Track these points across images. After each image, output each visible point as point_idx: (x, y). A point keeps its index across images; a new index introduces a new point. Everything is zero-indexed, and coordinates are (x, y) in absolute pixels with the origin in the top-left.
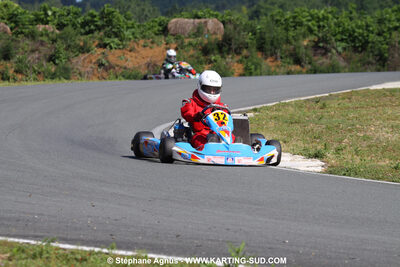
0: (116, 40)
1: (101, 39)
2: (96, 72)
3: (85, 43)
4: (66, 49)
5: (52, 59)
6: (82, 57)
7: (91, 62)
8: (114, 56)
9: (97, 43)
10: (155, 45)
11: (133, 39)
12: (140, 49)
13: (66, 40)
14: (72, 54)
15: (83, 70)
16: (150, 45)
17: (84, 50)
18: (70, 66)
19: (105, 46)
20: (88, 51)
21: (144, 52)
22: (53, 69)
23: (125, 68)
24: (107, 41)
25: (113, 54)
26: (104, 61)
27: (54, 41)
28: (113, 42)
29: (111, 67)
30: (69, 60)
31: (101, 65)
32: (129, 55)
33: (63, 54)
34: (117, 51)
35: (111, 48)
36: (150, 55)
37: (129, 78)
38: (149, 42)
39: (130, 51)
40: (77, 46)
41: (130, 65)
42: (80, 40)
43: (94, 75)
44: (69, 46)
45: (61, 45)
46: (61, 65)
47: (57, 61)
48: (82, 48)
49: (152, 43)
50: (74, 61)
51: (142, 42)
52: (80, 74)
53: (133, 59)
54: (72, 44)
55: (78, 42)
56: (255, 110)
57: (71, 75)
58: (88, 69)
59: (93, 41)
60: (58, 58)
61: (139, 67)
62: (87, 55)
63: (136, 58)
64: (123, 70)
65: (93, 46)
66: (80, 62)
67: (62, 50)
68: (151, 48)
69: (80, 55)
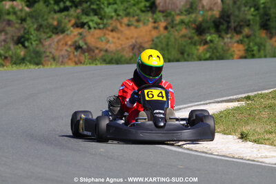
0: (96, 18)
1: (78, 18)
2: (72, 56)
3: (60, 22)
4: (38, 29)
5: (20, 41)
6: (56, 38)
7: (66, 44)
8: (93, 37)
9: (73, 21)
10: (141, 24)
11: (115, 17)
12: (124, 29)
13: (37, 19)
14: (43, 36)
15: (57, 54)
16: (135, 24)
17: (58, 30)
18: (42, 50)
19: (82, 25)
20: (63, 32)
21: (128, 32)
22: (22, 52)
23: (106, 51)
24: (85, 19)
25: (93, 35)
26: (81, 43)
27: (23, 20)
28: (92, 21)
29: (90, 50)
30: (40, 42)
31: (78, 48)
32: (110, 36)
33: (34, 35)
34: (97, 31)
35: (90, 28)
36: (136, 35)
37: (110, 62)
38: (133, 20)
39: (112, 31)
40: (49, 26)
41: (112, 47)
42: (54, 19)
43: (70, 59)
44: (41, 26)
45: (31, 25)
46: (31, 48)
47: (27, 44)
48: (56, 28)
49: (138, 21)
50: (47, 43)
51: (125, 20)
52: (54, 59)
53: (115, 40)
54: (45, 23)
55: (50, 21)
56: (248, 98)
57: (43, 60)
58: (63, 52)
59: (68, 19)
60: (28, 40)
61: (123, 49)
62: (61, 36)
63: (119, 39)
64: (103, 53)
65: (69, 26)
66: (53, 44)
67: (32, 31)
68: (136, 27)
69: (54, 36)
